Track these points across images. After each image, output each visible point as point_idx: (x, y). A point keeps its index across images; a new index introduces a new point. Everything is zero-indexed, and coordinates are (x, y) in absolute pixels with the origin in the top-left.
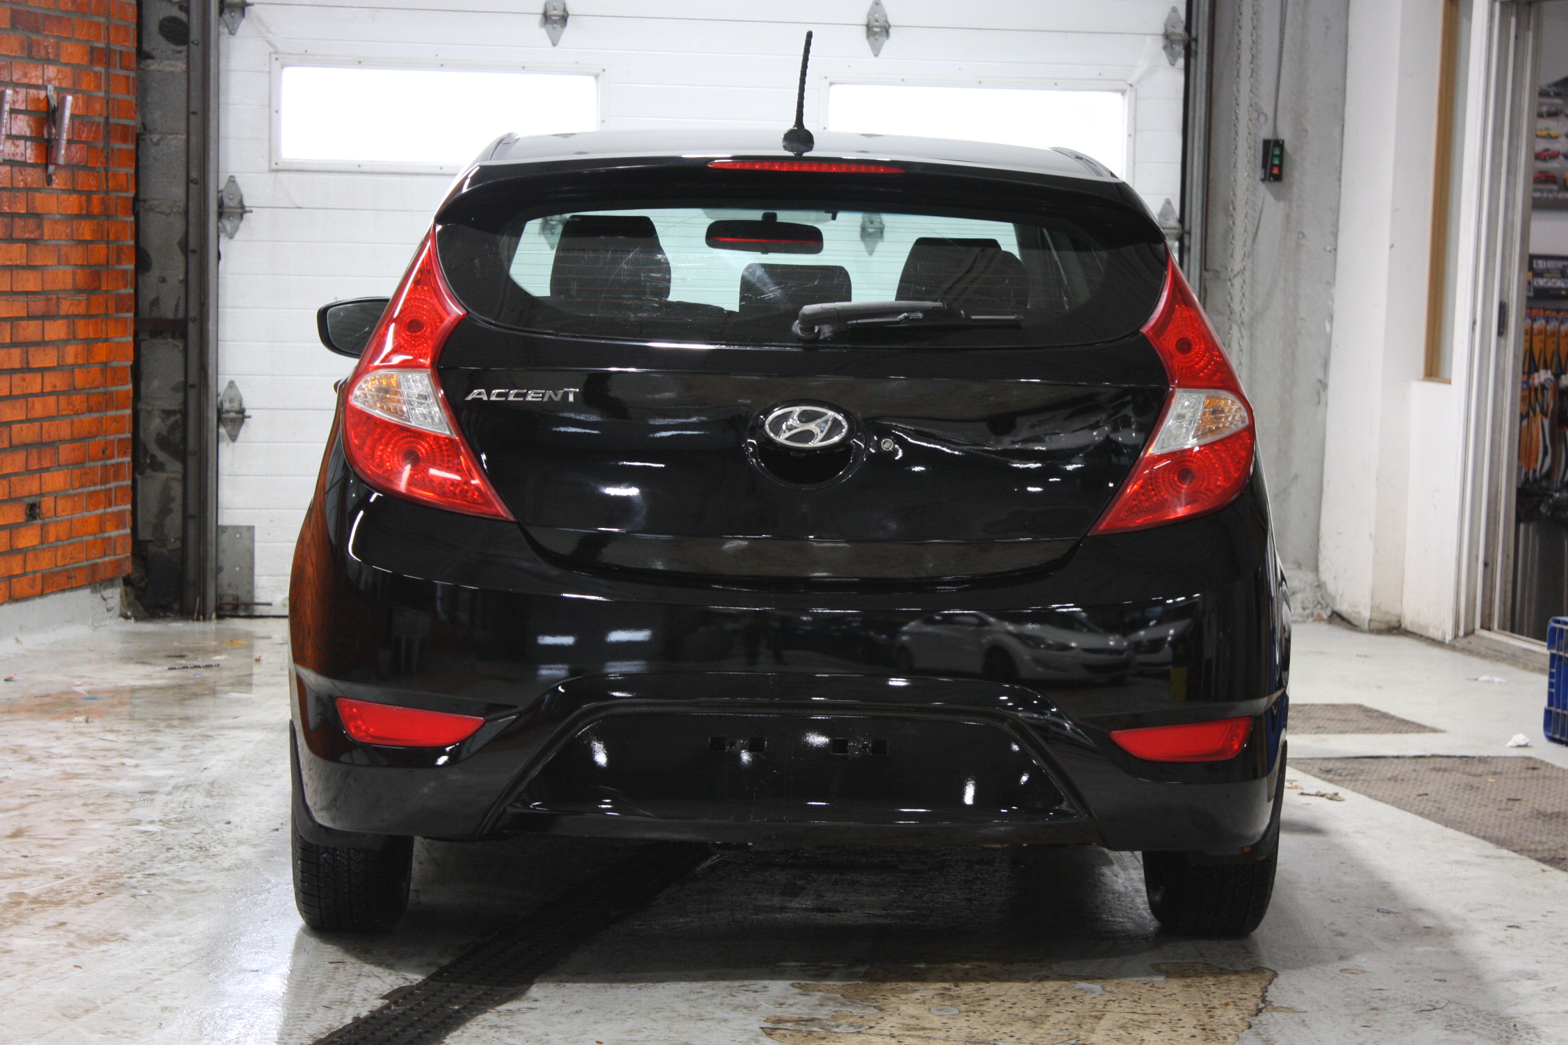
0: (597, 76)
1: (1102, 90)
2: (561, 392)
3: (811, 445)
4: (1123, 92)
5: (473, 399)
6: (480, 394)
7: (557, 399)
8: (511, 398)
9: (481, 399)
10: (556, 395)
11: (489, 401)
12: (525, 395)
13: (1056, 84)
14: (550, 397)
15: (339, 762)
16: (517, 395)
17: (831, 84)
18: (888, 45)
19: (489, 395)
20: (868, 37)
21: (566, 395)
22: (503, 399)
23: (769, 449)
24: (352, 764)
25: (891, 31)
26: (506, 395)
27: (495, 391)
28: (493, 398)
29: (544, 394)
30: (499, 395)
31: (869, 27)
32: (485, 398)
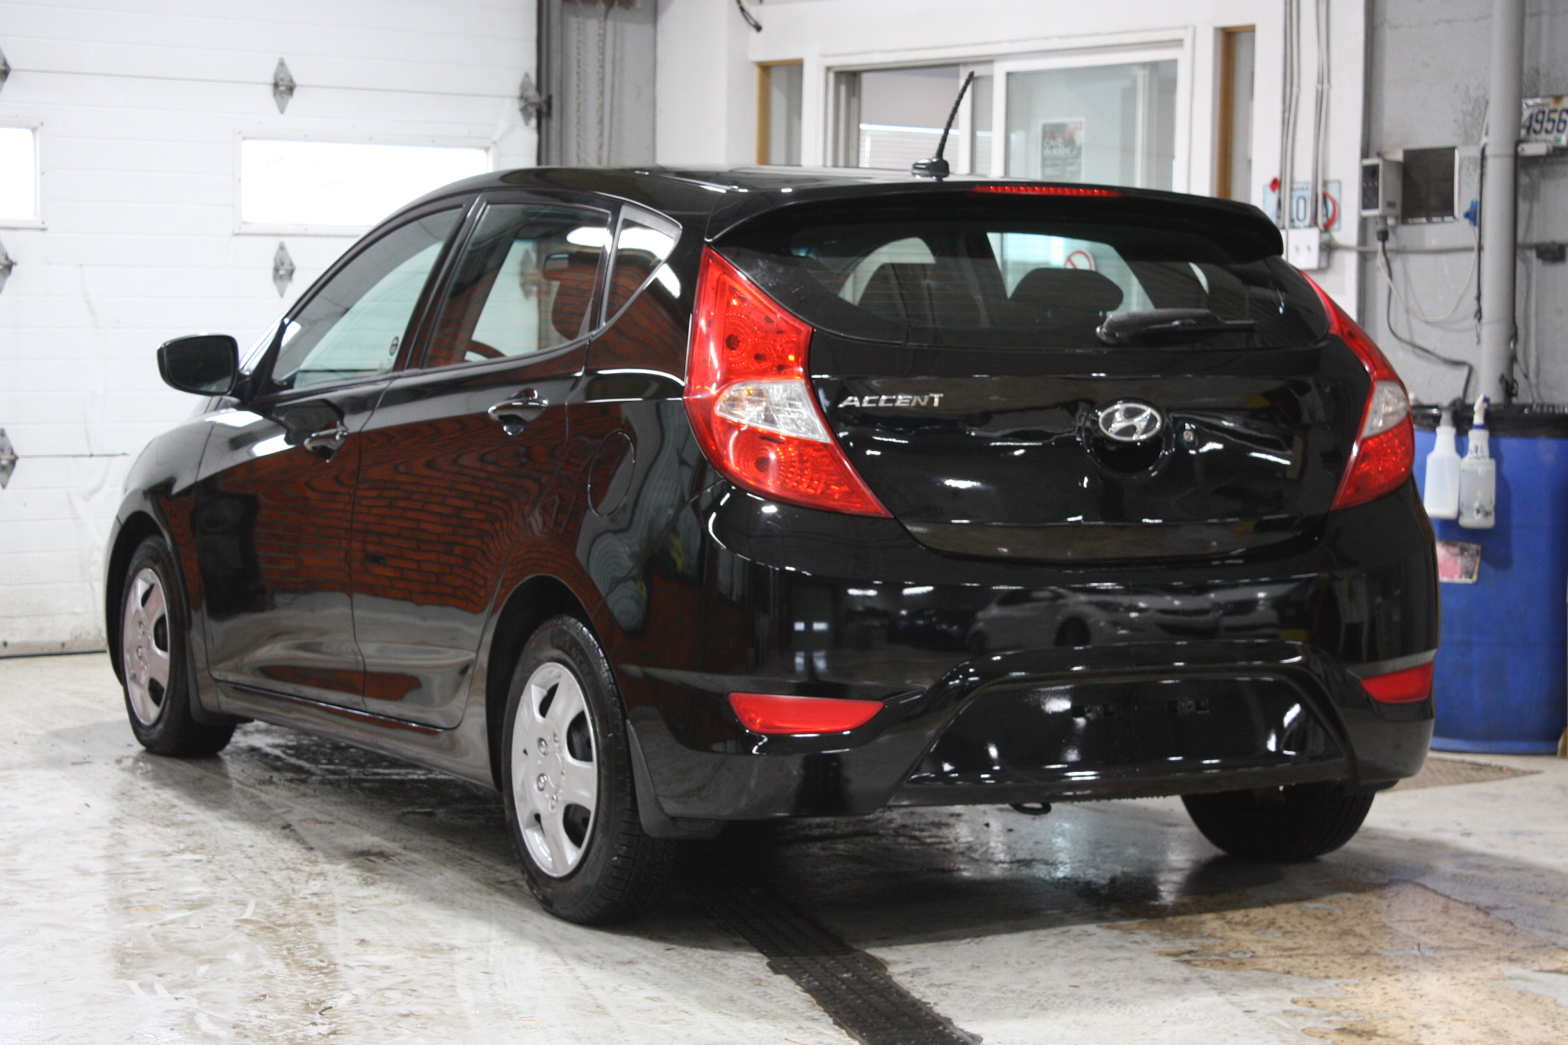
0: (34, 130)
1: (469, 147)
2: (926, 397)
3: (1135, 438)
4: (487, 149)
5: (847, 407)
6: (852, 401)
7: (924, 403)
8: (882, 404)
9: (854, 406)
10: (923, 400)
11: (861, 408)
12: (894, 401)
13: (434, 142)
14: (917, 402)
15: (713, 752)
16: (887, 401)
17: (244, 139)
18: (294, 102)
19: (861, 401)
20: (275, 94)
21: (932, 399)
22: (874, 405)
23: (1101, 443)
24: (726, 752)
25: (296, 92)
26: (877, 401)
27: (867, 398)
28: (865, 404)
29: (911, 401)
30: (870, 402)
31: (276, 85)
32: (857, 404)
